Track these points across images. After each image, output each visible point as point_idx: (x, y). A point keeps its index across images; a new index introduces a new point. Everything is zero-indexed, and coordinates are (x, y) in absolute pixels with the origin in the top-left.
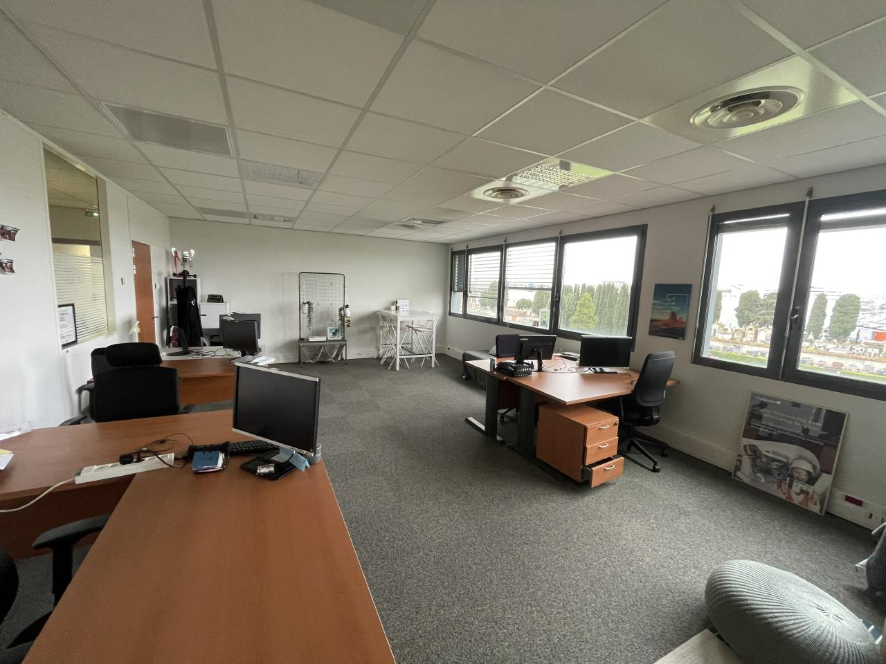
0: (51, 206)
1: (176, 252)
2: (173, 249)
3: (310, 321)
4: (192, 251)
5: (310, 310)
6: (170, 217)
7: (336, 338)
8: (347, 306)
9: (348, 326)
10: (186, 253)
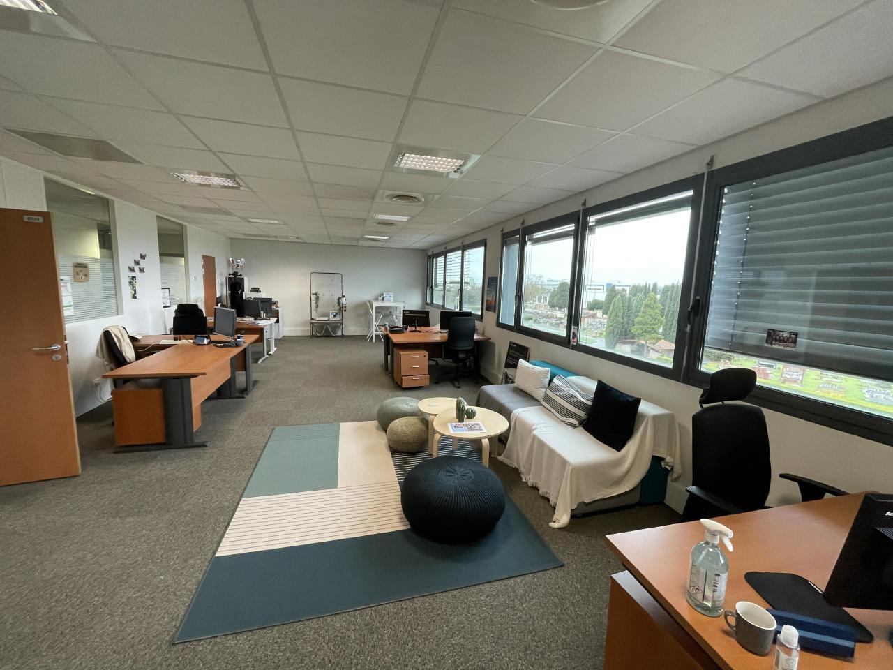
0: (159, 235)
1: (232, 260)
2: (231, 259)
3: (317, 306)
4: (243, 259)
5: (317, 299)
6: (230, 238)
7: (335, 319)
8: (344, 296)
9: (345, 311)
10: (239, 261)
